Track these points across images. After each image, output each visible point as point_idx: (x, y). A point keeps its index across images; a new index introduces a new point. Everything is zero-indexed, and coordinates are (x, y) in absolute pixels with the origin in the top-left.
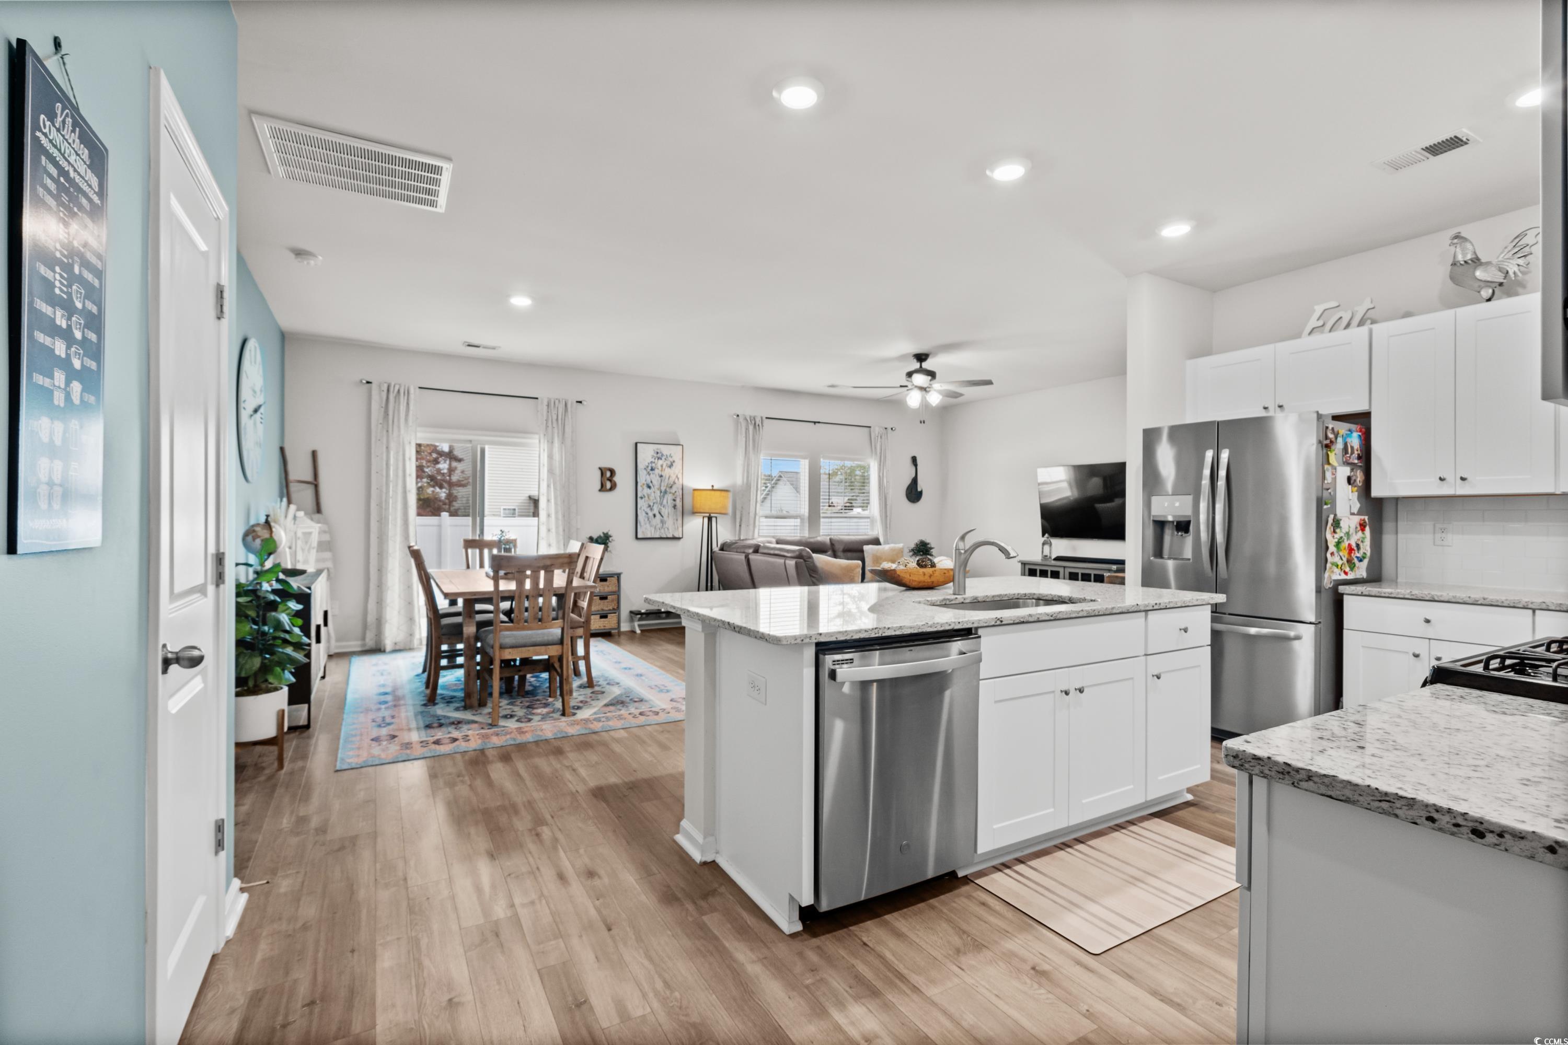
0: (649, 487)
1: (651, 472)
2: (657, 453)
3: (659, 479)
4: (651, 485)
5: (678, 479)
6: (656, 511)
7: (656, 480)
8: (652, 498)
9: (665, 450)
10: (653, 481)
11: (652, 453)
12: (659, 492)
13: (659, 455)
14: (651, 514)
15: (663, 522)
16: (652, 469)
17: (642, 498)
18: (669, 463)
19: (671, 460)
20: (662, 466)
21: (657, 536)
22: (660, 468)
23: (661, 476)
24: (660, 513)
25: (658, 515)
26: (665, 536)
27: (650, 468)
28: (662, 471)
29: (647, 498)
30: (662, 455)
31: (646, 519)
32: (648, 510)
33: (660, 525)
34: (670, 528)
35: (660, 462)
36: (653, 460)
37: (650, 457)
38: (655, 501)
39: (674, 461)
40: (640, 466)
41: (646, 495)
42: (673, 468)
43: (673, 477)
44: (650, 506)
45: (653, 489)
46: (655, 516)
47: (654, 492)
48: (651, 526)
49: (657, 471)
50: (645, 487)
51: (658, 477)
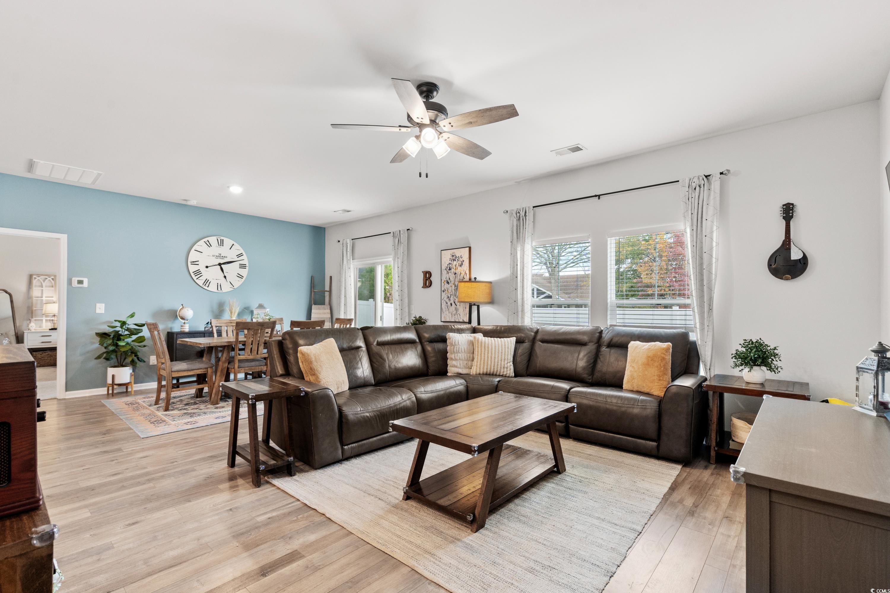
0: (448, 283)
1: (449, 271)
2: (453, 256)
3: (454, 276)
4: (449, 281)
5: (466, 274)
6: (452, 302)
7: (452, 276)
8: (449, 291)
9: (458, 253)
10: (450, 278)
11: (450, 257)
12: (454, 286)
13: (454, 258)
14: (449, 304)
15: (456, 309)
16: (450, 269)
17: (444, 291)
18: (460, 263)
19: (461, 260)
20: (456, 266)
21: (453, 320)
22: (454, 267)
23: (455, 274)
24: (454, 302)
25: (453, 304)
26: (458, 321)
27: (448, 268)
28: (456, 269)
29: (446, 291)
30: (456, 257)
31: (446, 308)
32: (447, 300)
33: (455, 312)
34: (461, 315)
35: (455, 263)
36: (450, 262)
37: (449, 260)
38: (451, 293)
39: (463, 261)
40: (443, 268)
41: (446, 289)
42: (463, 266)
43: (463, 273)
44: (448, 297)
45: (450, 285)
46: (451, 304)
47: (451, 287)
48: (449, 313)
49: (453, 270)
50: (446, 283)
51: (453, 274)
